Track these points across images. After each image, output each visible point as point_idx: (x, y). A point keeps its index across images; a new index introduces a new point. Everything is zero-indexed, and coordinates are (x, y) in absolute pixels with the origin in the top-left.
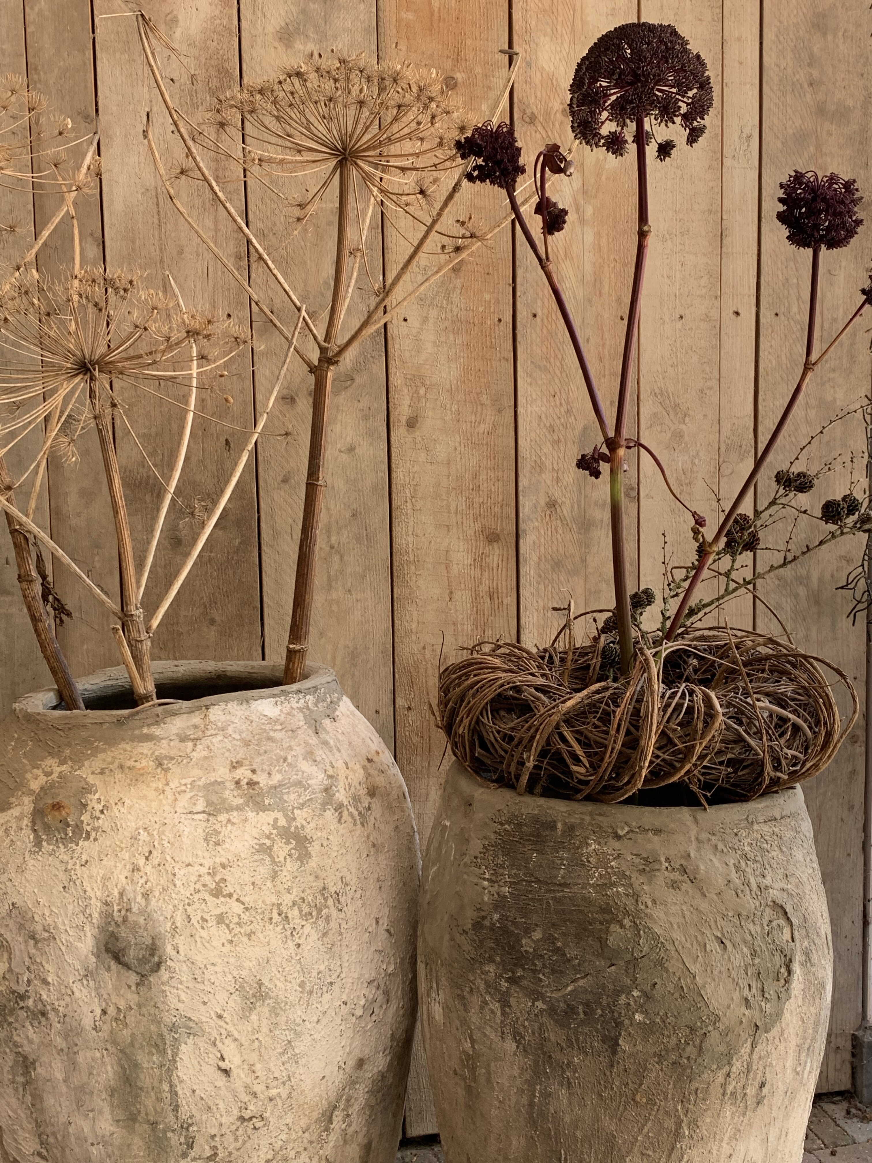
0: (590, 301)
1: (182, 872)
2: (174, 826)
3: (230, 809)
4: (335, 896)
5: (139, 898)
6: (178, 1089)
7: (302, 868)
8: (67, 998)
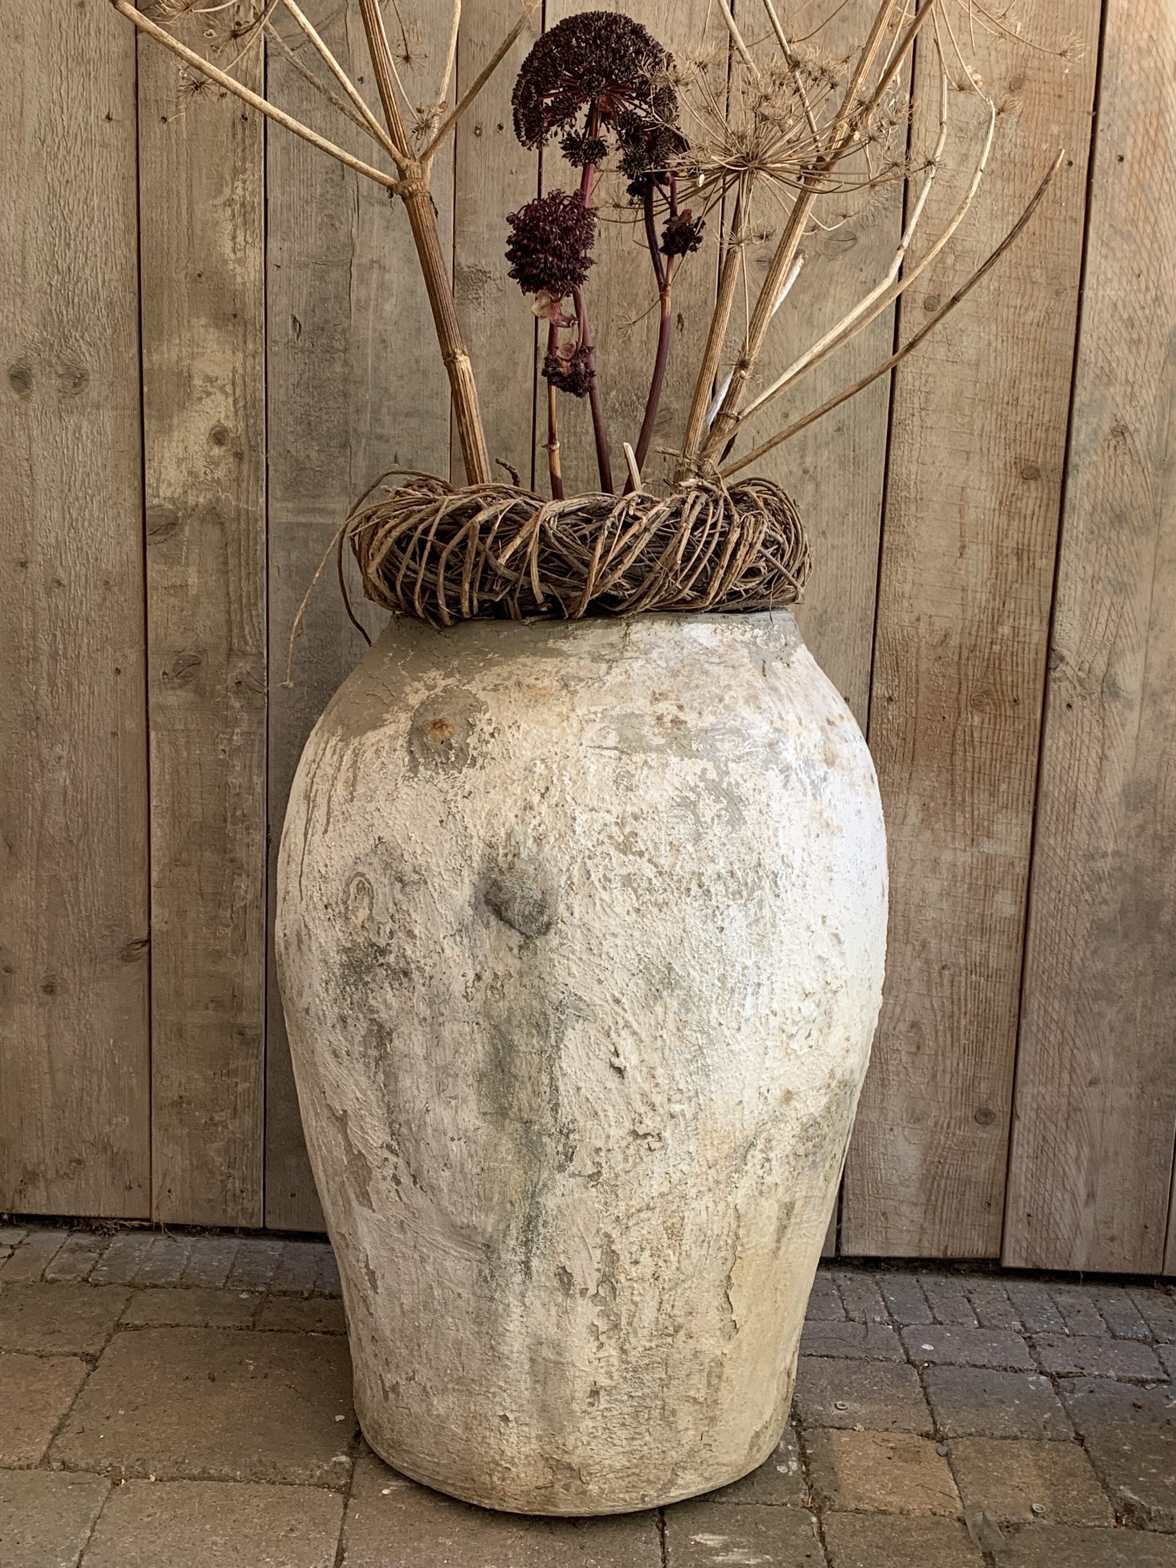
1: (584, 817)
2: (578, 760)
3: (649, 749)
4: (772, 876)
5: (530, 842)
6: (560, 1083)
7: (733, 835)
8: (435, 956)
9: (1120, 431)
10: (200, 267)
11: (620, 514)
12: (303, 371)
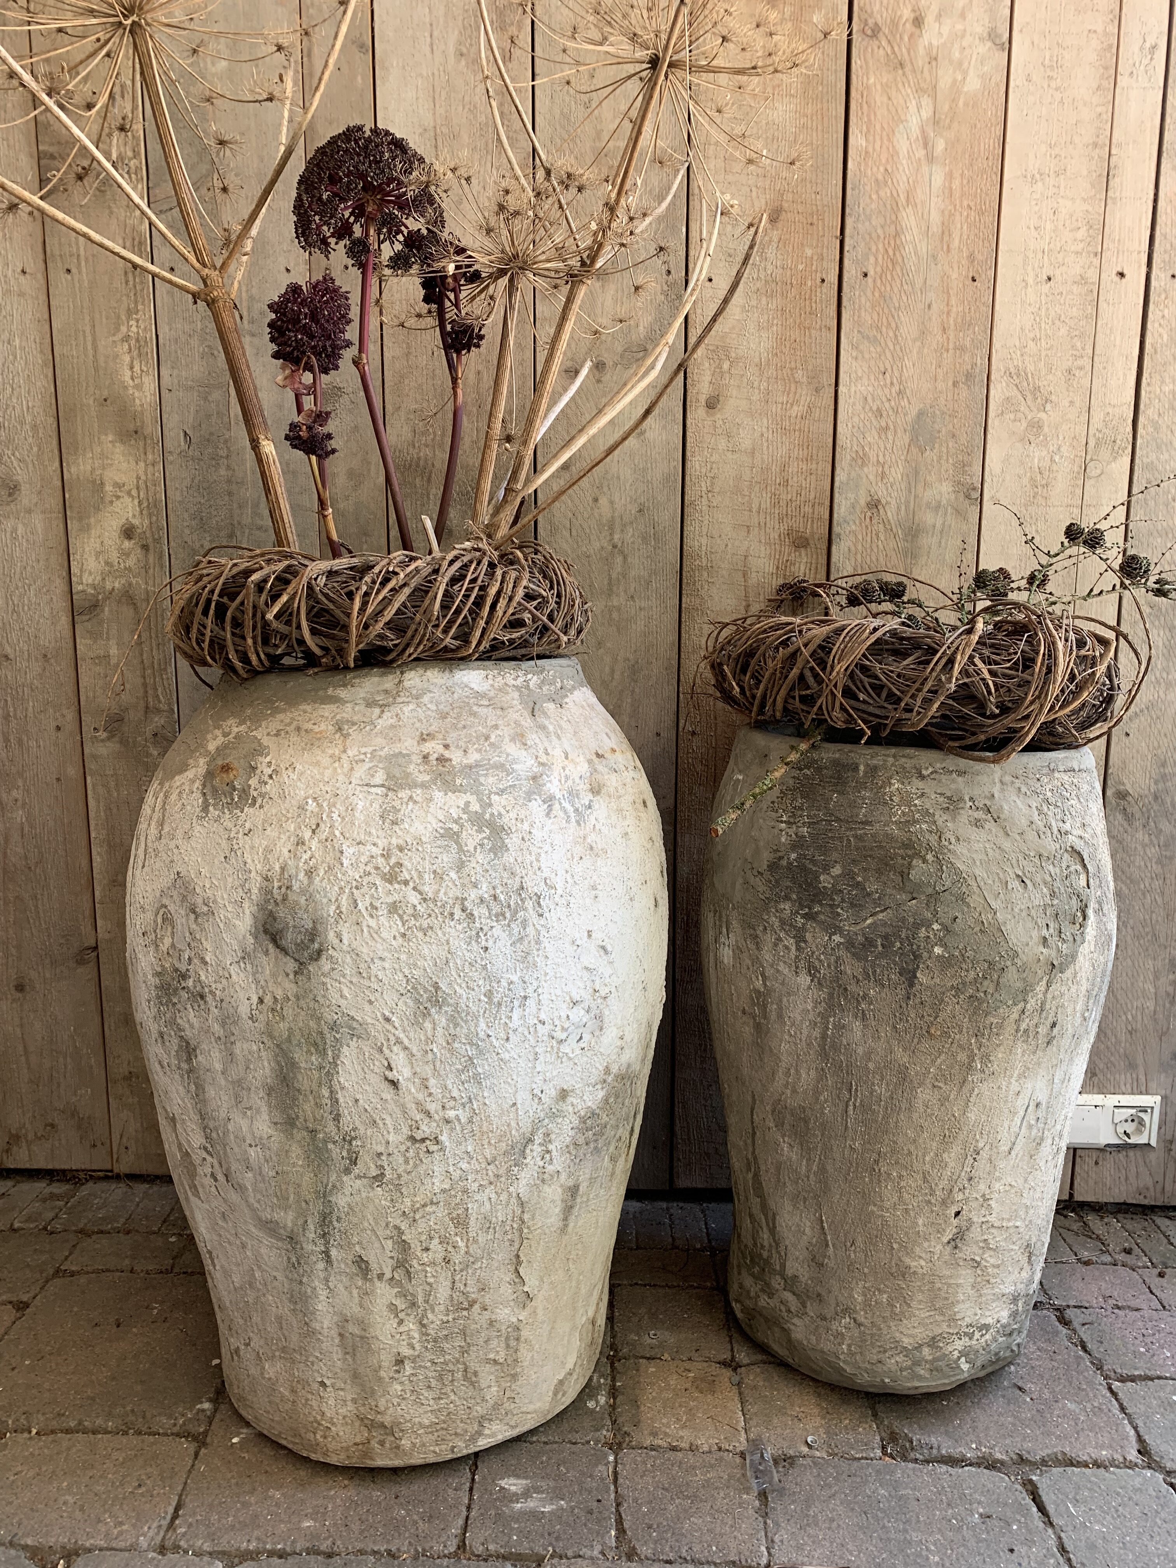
0: (934, 257)
1: (352, 850)
2: (347, 798)
3: (414, 785)
4: (535, 898)
5: (301, 876)
6: (339, 1096)
7: (496, 861)
8: (224, 981)
9: (874, 505)
10: (105, 394)
11: (381, 571)
12: (195, 476)
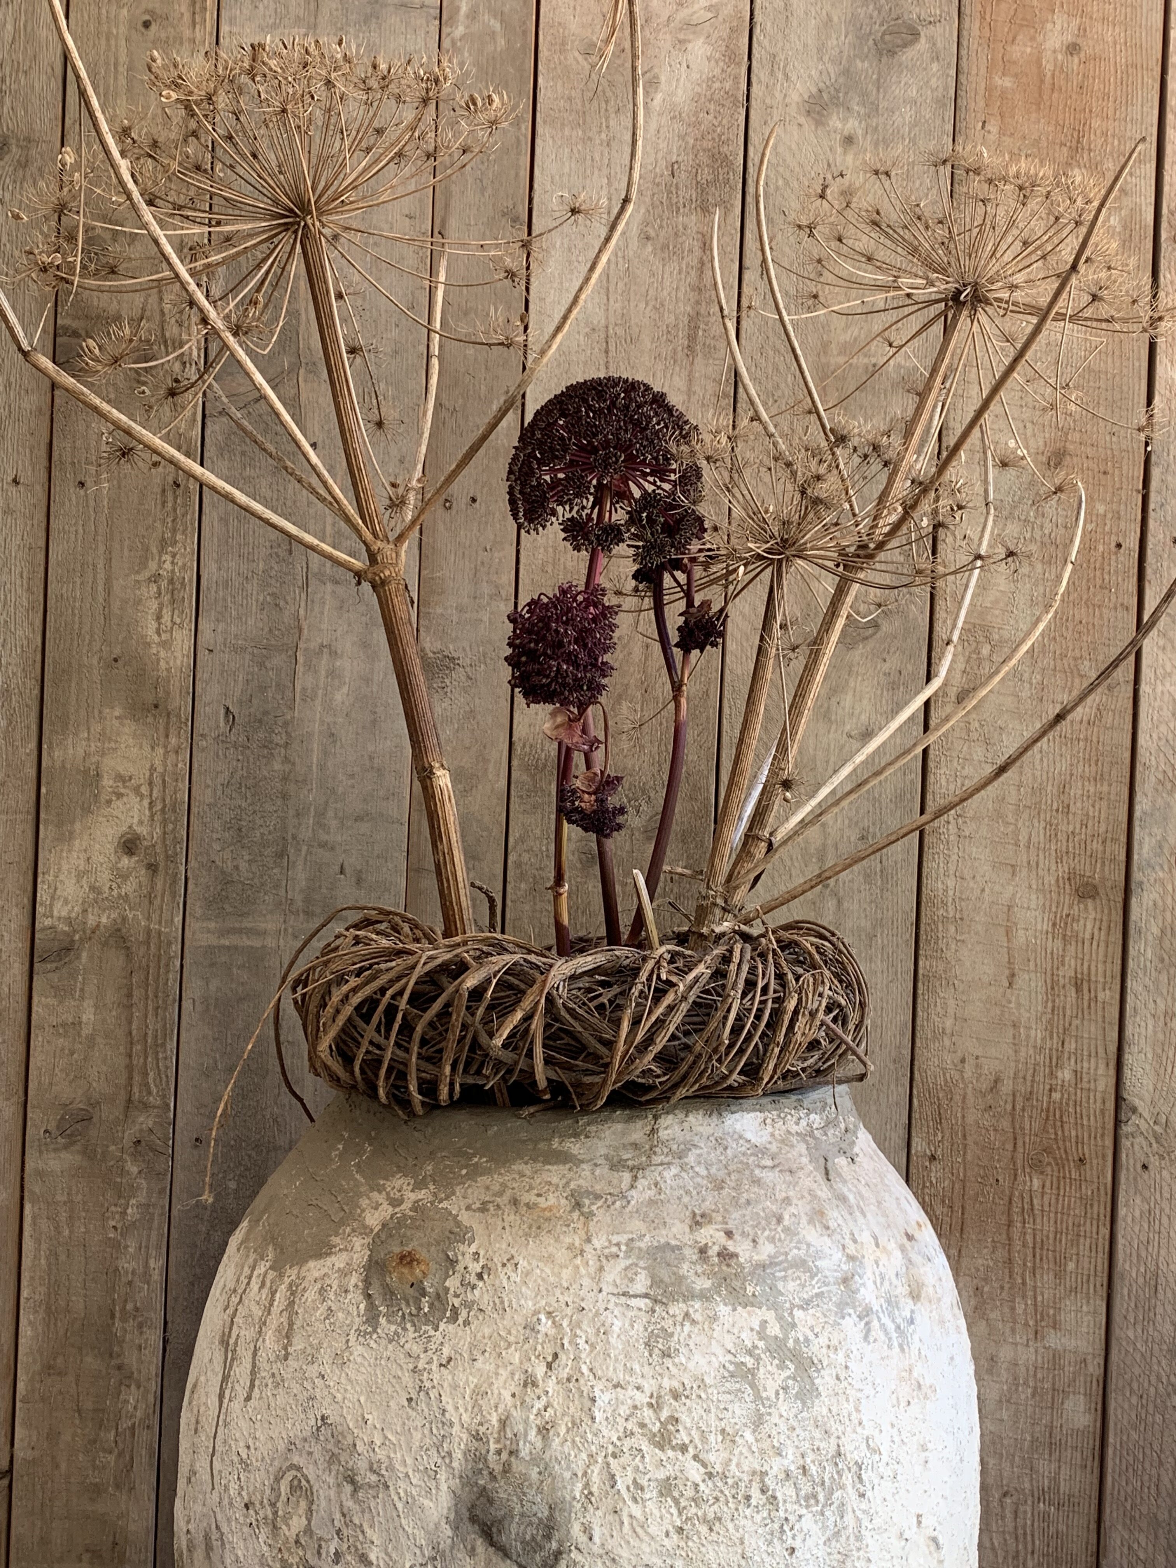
1: (606, 1397)
2: (597, 1314)
3: (689, 1296)
4: (854, 1469)
5: (532, 1434)
7: (804, 1414)
10: (117, 651)
11: (649, 979)
12: (235, 770)
